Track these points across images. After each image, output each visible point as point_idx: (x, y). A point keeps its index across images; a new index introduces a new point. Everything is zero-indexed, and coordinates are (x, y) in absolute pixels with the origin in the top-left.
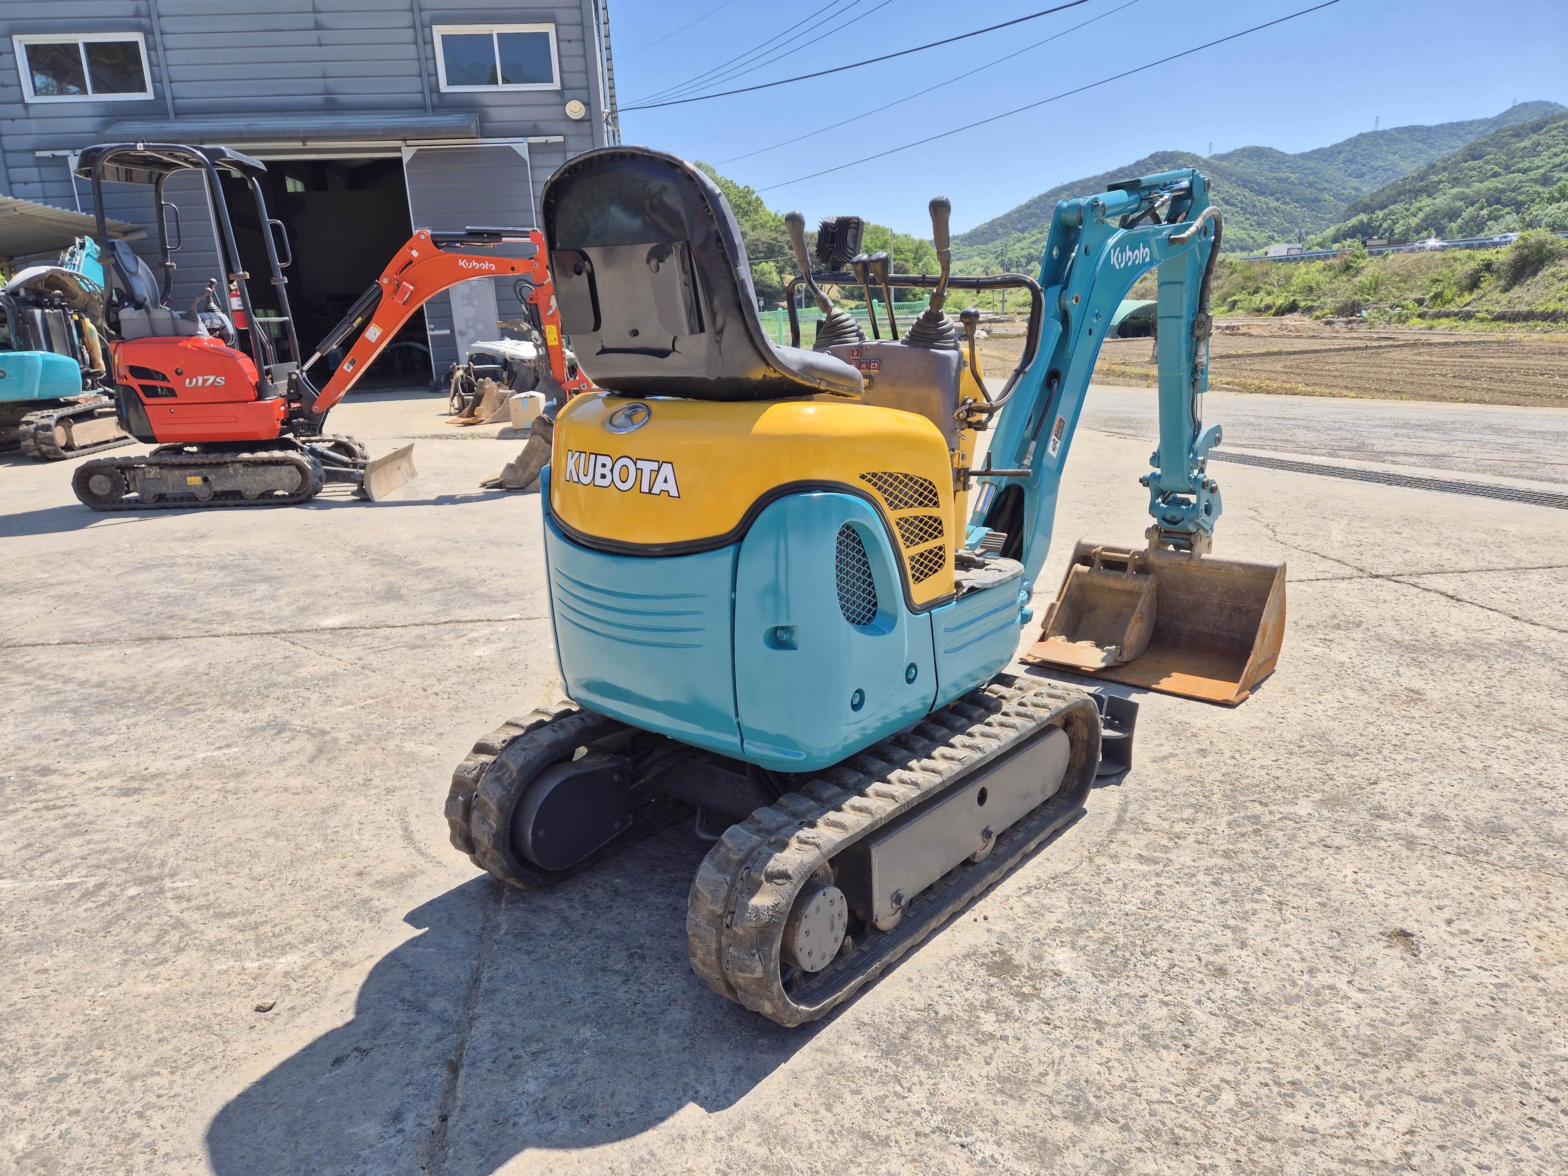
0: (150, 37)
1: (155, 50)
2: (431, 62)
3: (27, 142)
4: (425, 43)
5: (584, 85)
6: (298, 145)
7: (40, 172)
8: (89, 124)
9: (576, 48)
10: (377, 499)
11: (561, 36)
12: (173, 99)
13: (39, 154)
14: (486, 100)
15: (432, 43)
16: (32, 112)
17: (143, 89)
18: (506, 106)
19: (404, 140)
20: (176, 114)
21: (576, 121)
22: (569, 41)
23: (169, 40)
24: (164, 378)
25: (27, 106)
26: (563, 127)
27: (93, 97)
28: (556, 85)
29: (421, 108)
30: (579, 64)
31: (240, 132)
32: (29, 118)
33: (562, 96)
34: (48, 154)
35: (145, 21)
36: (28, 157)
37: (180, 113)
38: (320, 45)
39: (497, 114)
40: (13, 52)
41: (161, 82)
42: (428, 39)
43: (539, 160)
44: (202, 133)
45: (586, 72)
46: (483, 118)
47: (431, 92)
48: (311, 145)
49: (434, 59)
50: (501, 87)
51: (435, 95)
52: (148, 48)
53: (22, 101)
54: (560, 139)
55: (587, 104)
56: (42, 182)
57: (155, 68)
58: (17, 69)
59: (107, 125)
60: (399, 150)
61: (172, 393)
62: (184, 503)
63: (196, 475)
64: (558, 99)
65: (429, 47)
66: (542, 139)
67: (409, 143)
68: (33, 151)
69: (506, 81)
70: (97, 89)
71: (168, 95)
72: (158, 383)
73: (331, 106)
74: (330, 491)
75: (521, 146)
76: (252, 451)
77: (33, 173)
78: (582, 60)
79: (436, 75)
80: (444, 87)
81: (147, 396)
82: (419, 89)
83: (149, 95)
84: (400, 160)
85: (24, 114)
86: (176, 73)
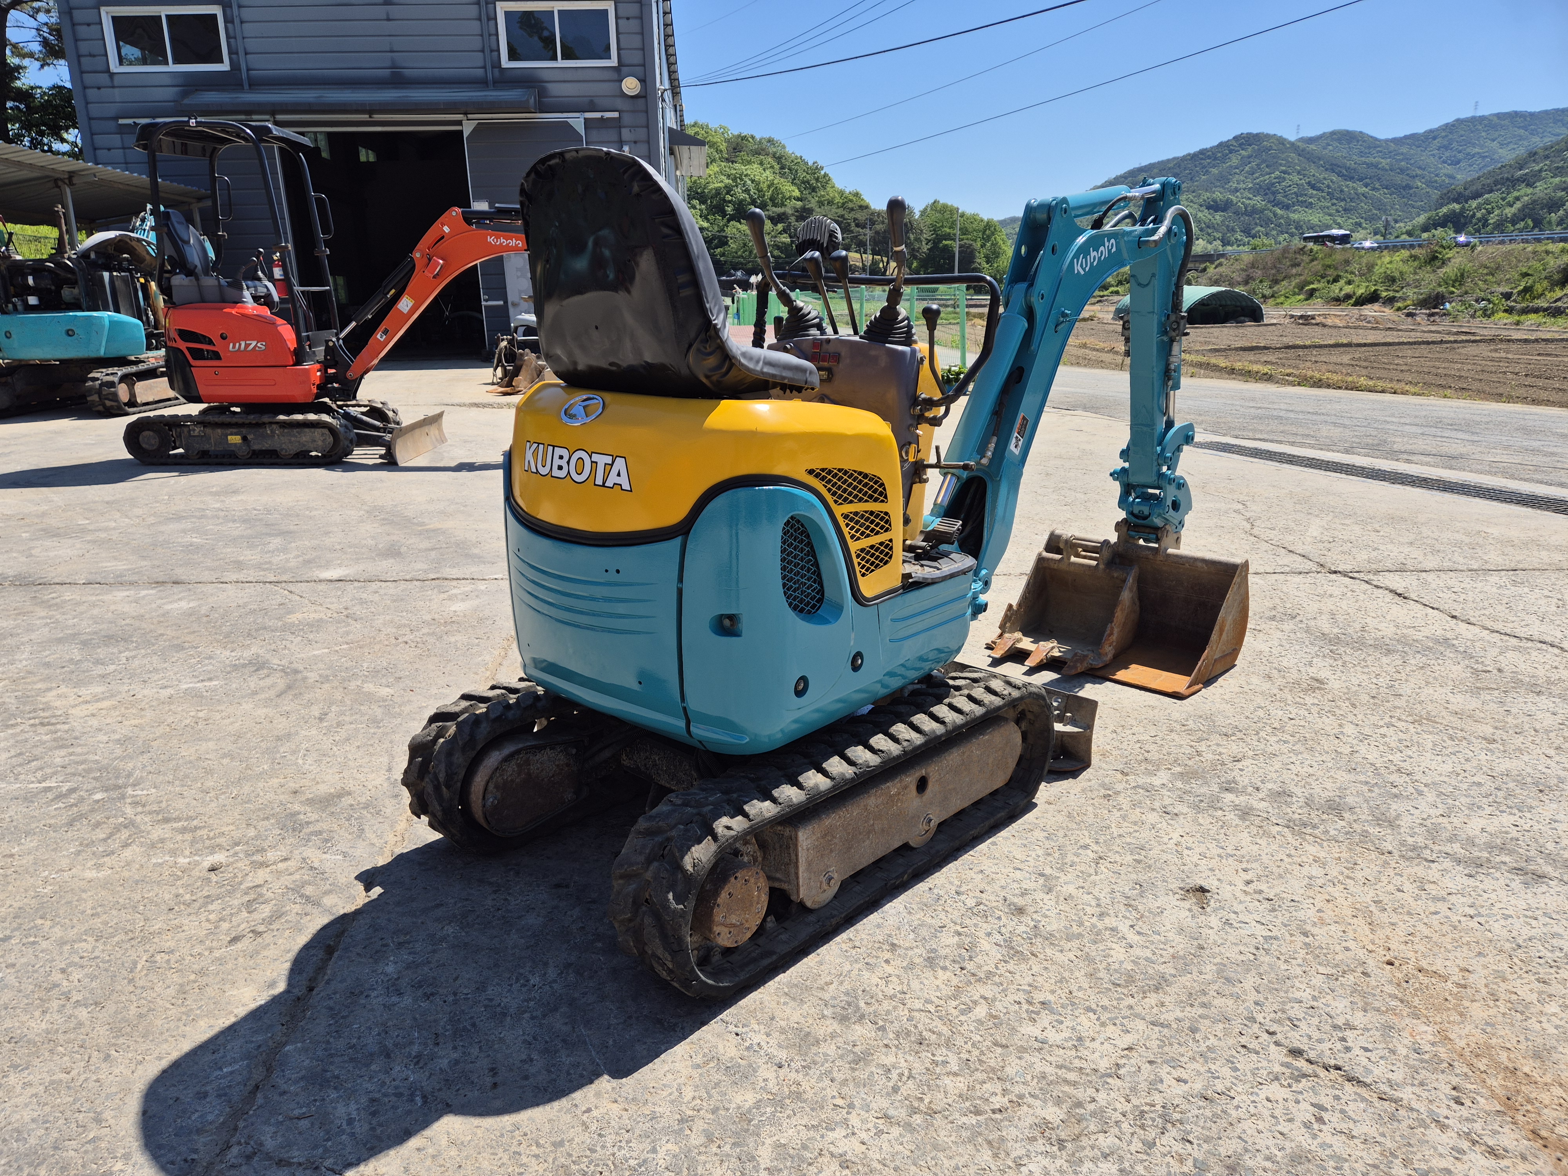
0: (228, 10)
1: (232, 22)
2: (493, 38)
3: (111, 110)
4: (489, 19)
5: (641, 62)
6: (365, 117)
7: (122, 139)
8: (169, 93)
9: (634, 25)
10: (401, 464)
11: (620, 14)
12: (248, 70)
13: (121, 121)
14: (545, 76)
15: (496, 19)
16: (117, 81)
17: (221, 61)
18: (564, 81)
19: (466, 114)
20: (250, 85)
21: (632, 97)
22: (628, 19)
23: (246, 13)
24: (210, 342)
25: (112, 75)
26: (619, 103)
27: (173, 68)
28: (613, 62)
29: (482, 83)
30: (636, 41)
31: (310, 104)
32: (113, 87)
33: (619, 72)
34: (130, 122)
36: (112, 124)
37: (255, 84)
38: (388, 20)
39: (557, 90)
40: (101, 24)
41: (237, 53)
42: (492, 15)
43: (595, 135)
44: (273, 104)
45: (643, 49)
46: (542, 93)
47: (493, 67)
48: (377, 117)
49: (497, 35)
50: (561, 63)
51: (496, 71)
52: (225, 22)
53: (108, 70)
54: (616, 115)
55: (642, 81)
56: (124, 148)
57: (232, 40)
58: (104, 39)
59: (185, 94)
60: (460, 123)
61: (216, 356)
62: (225, 460)
63: (236, 434)
64: (614, 76)
65: (492, 23)
66: (597, 115)
67: (470, 116)
68: (117, 118)
69: (566, 56)
70: (177, 61)
71: (243, 67)
72: (205, 347)
73: (397, 80)
74: (361, 454)
75: (577, 121)
76: (288, 414)
77: (116, 140)
78: (639, 37)
79: (498, 50)
80: (505, 63)
81: (194, 358)
82: (481, 64)
83: (225, 66)
84: (461, 132)
85: (110, 84)
86: (251, 45)
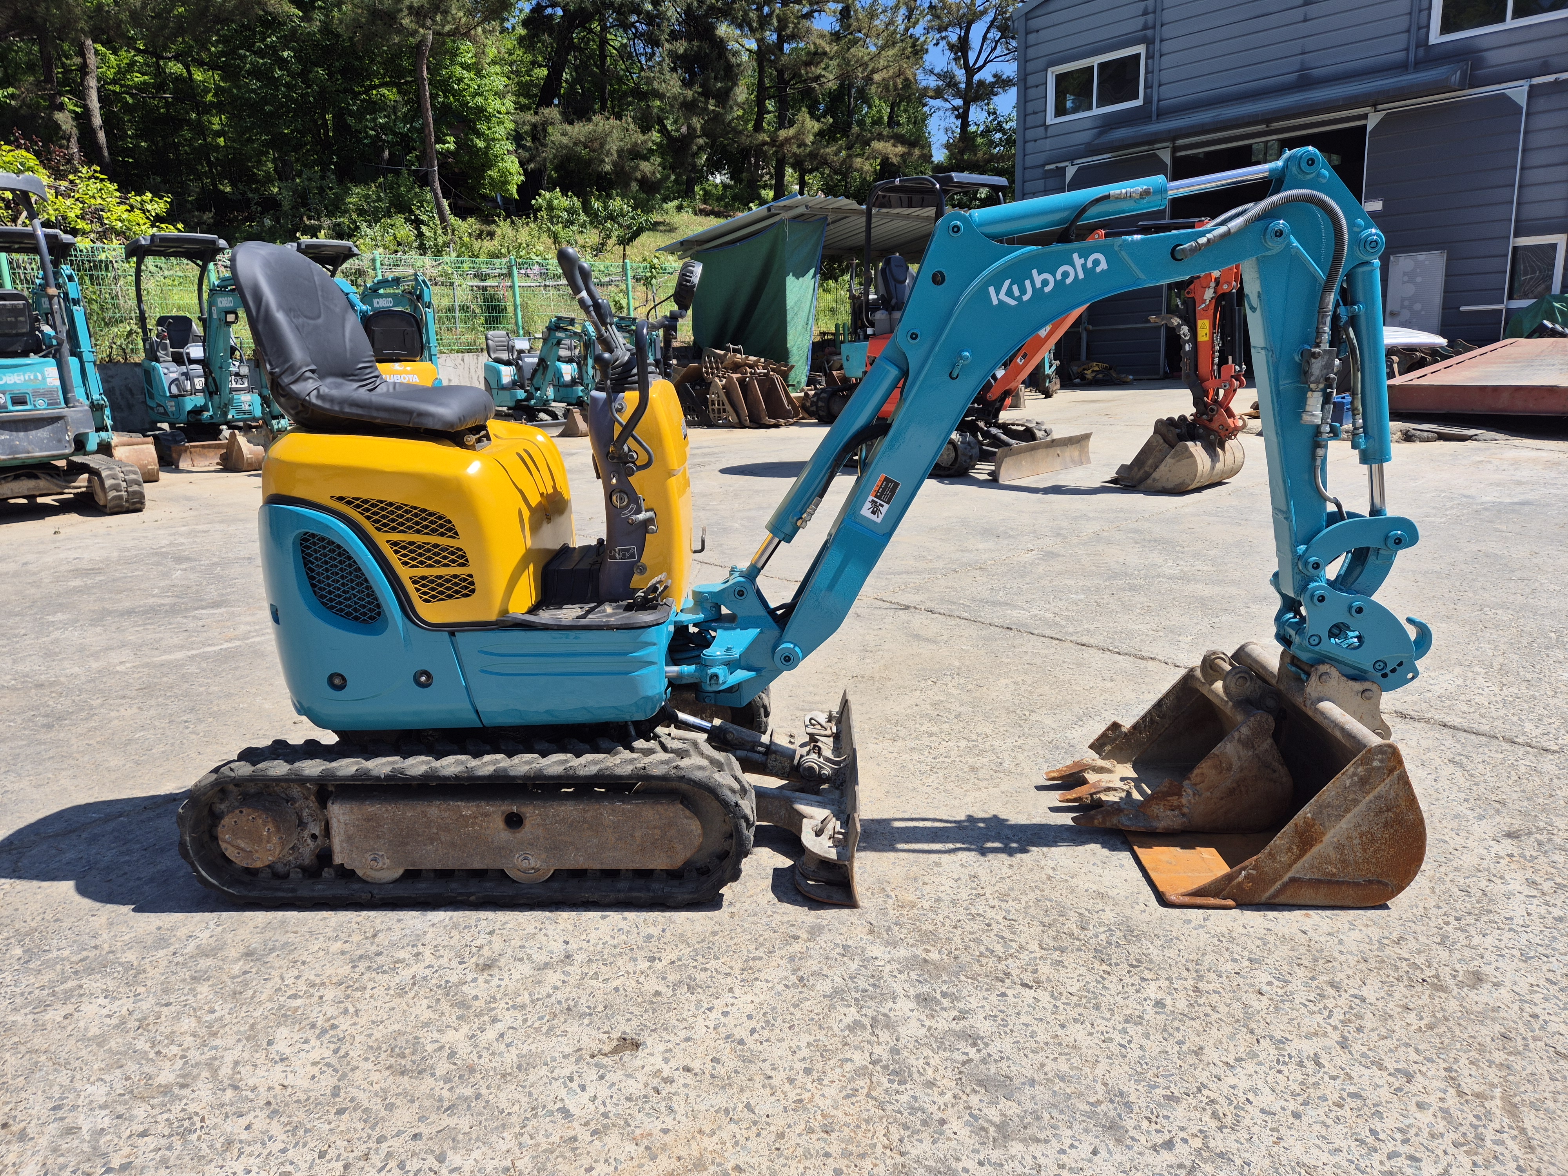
0: (1151, 47)
1: (1153, 57)
2: (1425, 13)
3: (1040, 159)
6: (1262, 127)
7: (1046, 182)
8: (1088, 136)
10: (1002, 482)
12: (1159, 101)
13: (1048, 167)
14: (1486, 44)
16: (1049, 132)
17: (1136, 97)
18: (1514, 46)
19: (1373, 105)
20: (1156, 116)
23: (1166, 46)
25: (1047, 128)
27: (1096, 111)
29: (1402, 67)
32: (1046, 138)
34: (1053, 166)
35: (1149, 33)
36: (1040, 170)
38: (1305, 20)
39: (1497, 58)
40: (1047, 83)
41: (1152, 87)
46: (1476, 65)
47: (1418, 47)
48: (1274, 128)
49: (1430, 8)
50: (1511, 24)
51: (1422, 50)
52: (1147, 58)
53: (1044, 124)
57: (1149, 75)
58: (1046, 97)
59: (1100, 134)
60: (1365, 117)
66: (1550, 78)
67: (1378, 107)
68: (1044, 165)
69: (1517, 16)
70: (1099, 104)
71: (1155, 99)
73: (1303, 83)
75: (1519, 90)
77: (1042, 184)
79: (1429, 25)
80: (1435, 38)
83: (1139, 101)
84: (1365, 127)
85: (1043, 135)
86: (1166, 76)
